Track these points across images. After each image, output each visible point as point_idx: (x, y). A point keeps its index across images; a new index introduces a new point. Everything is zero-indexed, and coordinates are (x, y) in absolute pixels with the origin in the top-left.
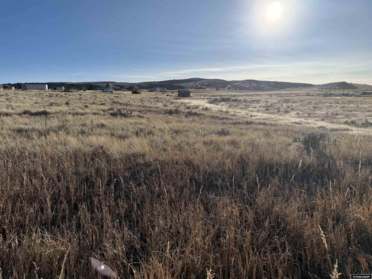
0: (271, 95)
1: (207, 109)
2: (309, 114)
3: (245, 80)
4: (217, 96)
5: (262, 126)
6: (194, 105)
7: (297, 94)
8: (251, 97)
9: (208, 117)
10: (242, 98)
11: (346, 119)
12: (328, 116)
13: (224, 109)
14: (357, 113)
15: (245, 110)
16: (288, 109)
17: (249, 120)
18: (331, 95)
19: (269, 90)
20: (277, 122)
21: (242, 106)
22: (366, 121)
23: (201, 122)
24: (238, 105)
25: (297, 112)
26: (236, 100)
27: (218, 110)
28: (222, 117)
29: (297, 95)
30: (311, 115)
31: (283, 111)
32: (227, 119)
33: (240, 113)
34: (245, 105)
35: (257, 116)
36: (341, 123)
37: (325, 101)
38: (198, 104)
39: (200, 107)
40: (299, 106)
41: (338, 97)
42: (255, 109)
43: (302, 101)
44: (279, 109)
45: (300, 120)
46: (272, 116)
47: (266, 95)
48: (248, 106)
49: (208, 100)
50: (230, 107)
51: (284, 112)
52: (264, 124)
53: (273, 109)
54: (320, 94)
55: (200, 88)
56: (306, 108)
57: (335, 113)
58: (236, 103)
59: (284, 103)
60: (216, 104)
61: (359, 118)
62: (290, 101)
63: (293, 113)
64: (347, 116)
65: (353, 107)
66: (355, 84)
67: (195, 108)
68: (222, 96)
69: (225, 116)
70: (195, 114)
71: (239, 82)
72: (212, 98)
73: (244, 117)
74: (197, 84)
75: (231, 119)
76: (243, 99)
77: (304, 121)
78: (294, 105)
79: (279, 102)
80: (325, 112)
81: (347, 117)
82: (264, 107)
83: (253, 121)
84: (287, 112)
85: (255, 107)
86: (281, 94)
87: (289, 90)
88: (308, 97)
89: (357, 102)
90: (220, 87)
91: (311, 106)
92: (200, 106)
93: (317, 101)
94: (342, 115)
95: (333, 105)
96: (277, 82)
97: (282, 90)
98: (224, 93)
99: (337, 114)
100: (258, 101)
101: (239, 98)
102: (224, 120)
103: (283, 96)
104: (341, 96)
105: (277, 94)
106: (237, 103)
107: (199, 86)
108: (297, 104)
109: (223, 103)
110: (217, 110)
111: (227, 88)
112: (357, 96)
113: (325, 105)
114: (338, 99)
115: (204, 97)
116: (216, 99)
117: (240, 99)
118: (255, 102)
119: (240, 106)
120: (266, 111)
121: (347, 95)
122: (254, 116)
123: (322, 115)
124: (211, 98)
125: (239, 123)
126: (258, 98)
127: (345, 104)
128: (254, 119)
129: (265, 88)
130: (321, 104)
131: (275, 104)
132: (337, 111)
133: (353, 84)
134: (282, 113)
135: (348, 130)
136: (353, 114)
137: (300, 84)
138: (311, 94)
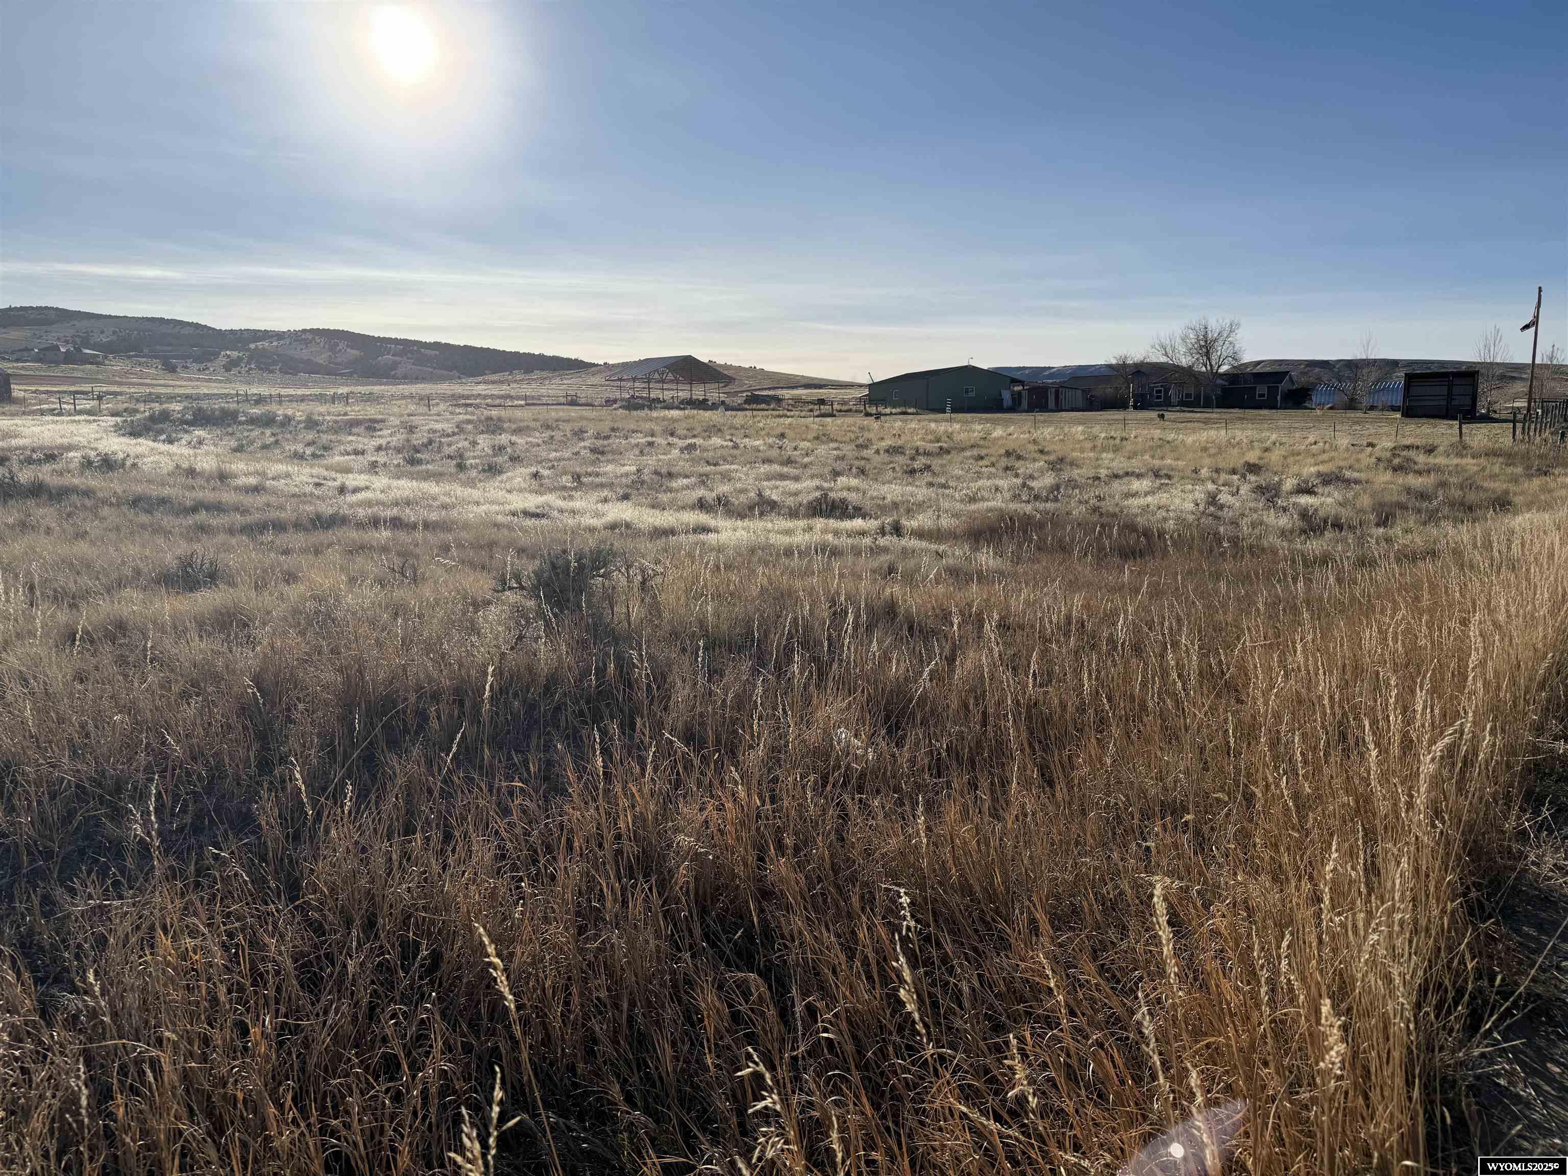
0: (426, 400)
1: (108, 464)
2: (577, 477)
3: (304, 331)
4: (171, 398)
5: (385, 534)
6: (37, 443)
7: (533, 398)
8: (339, 407)
9: (111, 504)
10: (298, 412)
11: (701, 492)
12: (643, 483)
13: (206, 462)
14: (733, 467)
15: (312, 466)
16: (499, 460)
17: (327, 510)
18: (653, 404)
19: (417, 378)
20: (454, 514)
21: (300, 448)
22: (760, 495)
23: (70, 530)
24: (277, 442)
25: (533, 469)
26: (268, 421)
27: (171, 466)
28: (189, 498)
29: (530, 402)
30: (584, 480)
31: (477, 464)
32: (217, 508)
33: (288, 481)
34: (314, 443)
35: (367, 488)
36: (683, 508)
37: (632, 426)
38: (59, 441)
39: (71, 454)
40: (539, 445)
41: (675, 413)
42: (360, 457)
43: (548, 427)
44: (461, 456)
45: (541, 499)
46: (431, 488)
47: (404, 397)
48: (325, 448)
49: (119, 419)
50: (239, 449)
51: (484, 471)
52: (396, 523)
53: (438, 457)
54: (615, 401)
55: (69, 359)
56: (567, 454)
57: (664, 471)
58: (268, 432)
59: (482, 432)
60: (163, 437)
61: (739, 485)
62: (506, 425)
63: (519, 475)
64: (703, 480)
65: (722, 447)
66: (726, 367)
67: (39, 462)
68: (198, 398)
69: (208, 496)
70: (37, 490)
71: (279, 335)
72: (141, 407)
73: (305, 495)
74: (51, 339)
75: (237, 509)
76: (300, 416)
77: (560, 503)
78: (520, 440)
79: (460, 428)
80: (633, 468)
81: (703, 482)
82: (398, 450)
83: (346, 511)
84: (492, 470)
85: (356, 452)
86: (468, 397)
87: (502, 382)
88: (574, 412)
89: (733, 431)
90: (184, 357)
91: (582, 444)
92: (70, 448)
93: (605, 427)
94: (686, 477)
95: (659, 440)
96: (447, 345)
97: (471, 379)
98: (208, 388)
99: (670, 475)
100: (372, 426)
101: (281, 412)
102: (202, 516)
103: (477, 406)
104: (684, 409)
105: (453, 395)
106: (273, 434)
107: (63, 350)
108: (530, 439)
109: (200, 433)
110: (167, 465)
111: (222, 360)
112: (733, 409)
113: (633, 441)
114: (674, 420)
115: (96, 402)
116: (165, 416)
117: (286, 416)
118: (360, 430)
119: (287, 448)
120: (409, 468)
121: (702, 405)
122: (356, 490)
123: (624, 480)
124: (136, 411)
125: (280, 527)
126: (371, 411)
127: (694, 436)
128: (351, 506)
129: (400, 371)
130: (619, 437)
131: (443, 436)
132: (670, 463)
133: (721, 366)
134: (474, 473)
135: (706, 530)
136: (721, 474)
137: (541, 357)
138: (583, 401)
